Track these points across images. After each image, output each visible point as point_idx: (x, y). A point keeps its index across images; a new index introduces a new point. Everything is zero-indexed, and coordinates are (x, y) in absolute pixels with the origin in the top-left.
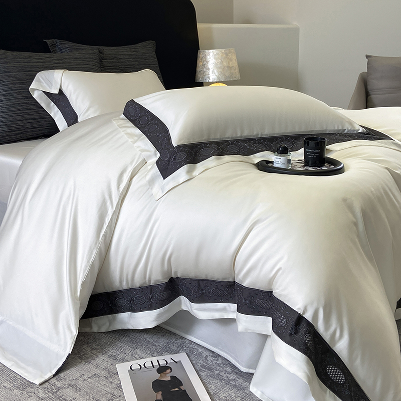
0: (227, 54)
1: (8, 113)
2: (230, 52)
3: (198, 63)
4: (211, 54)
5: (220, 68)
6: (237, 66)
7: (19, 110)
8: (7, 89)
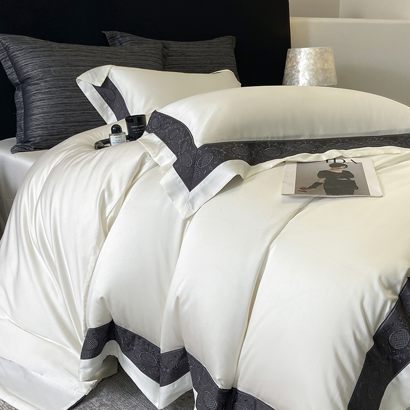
0: (322, 54)
1: (49, 114)
2: (326, 51)
3: (286, 64)
4: (302, 54)
5: (312, 70)
6: (334, 69)
7: (62, 111)
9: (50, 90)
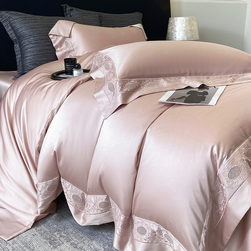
0: (190, 21)
2: (193, 19)
3: (168, 27)
5: (184, 30)
6: (197, 30)
8: (36, 39)
9: (37, 41)
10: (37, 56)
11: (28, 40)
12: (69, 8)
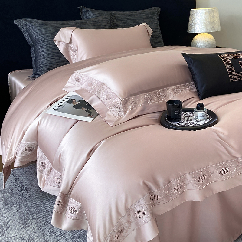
0: (209, 13)
8: (47, 44)
9: (47, 46)
10: (47, 59)
11: (40, 44)
12: (85, 9)
